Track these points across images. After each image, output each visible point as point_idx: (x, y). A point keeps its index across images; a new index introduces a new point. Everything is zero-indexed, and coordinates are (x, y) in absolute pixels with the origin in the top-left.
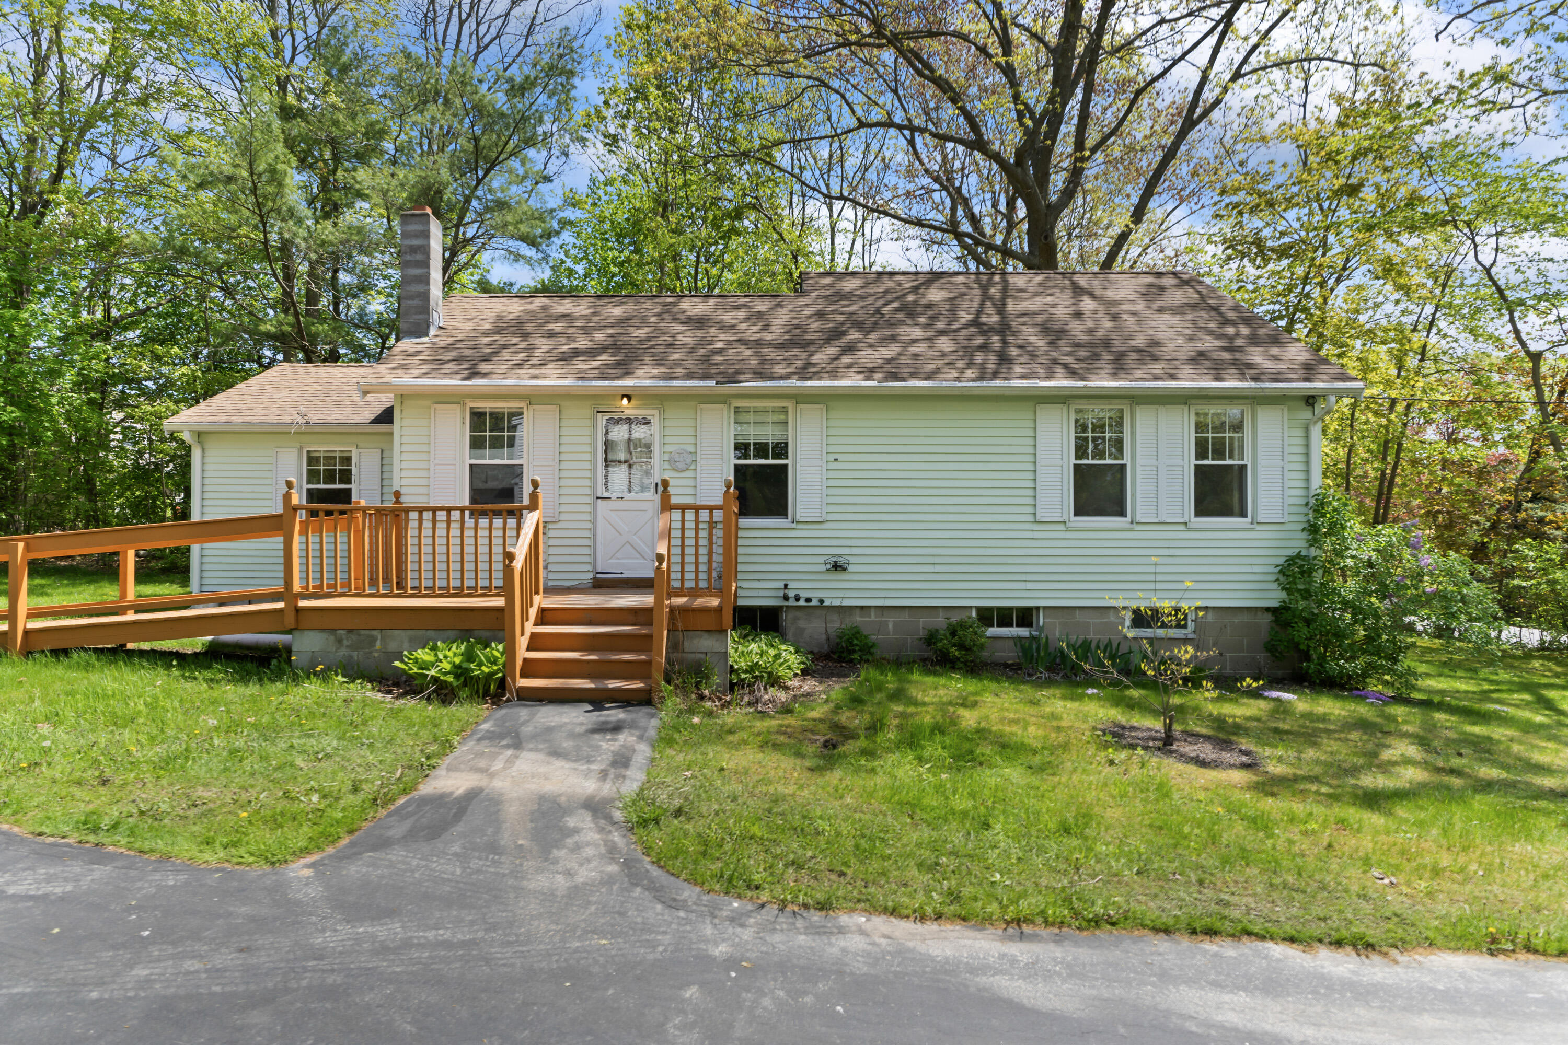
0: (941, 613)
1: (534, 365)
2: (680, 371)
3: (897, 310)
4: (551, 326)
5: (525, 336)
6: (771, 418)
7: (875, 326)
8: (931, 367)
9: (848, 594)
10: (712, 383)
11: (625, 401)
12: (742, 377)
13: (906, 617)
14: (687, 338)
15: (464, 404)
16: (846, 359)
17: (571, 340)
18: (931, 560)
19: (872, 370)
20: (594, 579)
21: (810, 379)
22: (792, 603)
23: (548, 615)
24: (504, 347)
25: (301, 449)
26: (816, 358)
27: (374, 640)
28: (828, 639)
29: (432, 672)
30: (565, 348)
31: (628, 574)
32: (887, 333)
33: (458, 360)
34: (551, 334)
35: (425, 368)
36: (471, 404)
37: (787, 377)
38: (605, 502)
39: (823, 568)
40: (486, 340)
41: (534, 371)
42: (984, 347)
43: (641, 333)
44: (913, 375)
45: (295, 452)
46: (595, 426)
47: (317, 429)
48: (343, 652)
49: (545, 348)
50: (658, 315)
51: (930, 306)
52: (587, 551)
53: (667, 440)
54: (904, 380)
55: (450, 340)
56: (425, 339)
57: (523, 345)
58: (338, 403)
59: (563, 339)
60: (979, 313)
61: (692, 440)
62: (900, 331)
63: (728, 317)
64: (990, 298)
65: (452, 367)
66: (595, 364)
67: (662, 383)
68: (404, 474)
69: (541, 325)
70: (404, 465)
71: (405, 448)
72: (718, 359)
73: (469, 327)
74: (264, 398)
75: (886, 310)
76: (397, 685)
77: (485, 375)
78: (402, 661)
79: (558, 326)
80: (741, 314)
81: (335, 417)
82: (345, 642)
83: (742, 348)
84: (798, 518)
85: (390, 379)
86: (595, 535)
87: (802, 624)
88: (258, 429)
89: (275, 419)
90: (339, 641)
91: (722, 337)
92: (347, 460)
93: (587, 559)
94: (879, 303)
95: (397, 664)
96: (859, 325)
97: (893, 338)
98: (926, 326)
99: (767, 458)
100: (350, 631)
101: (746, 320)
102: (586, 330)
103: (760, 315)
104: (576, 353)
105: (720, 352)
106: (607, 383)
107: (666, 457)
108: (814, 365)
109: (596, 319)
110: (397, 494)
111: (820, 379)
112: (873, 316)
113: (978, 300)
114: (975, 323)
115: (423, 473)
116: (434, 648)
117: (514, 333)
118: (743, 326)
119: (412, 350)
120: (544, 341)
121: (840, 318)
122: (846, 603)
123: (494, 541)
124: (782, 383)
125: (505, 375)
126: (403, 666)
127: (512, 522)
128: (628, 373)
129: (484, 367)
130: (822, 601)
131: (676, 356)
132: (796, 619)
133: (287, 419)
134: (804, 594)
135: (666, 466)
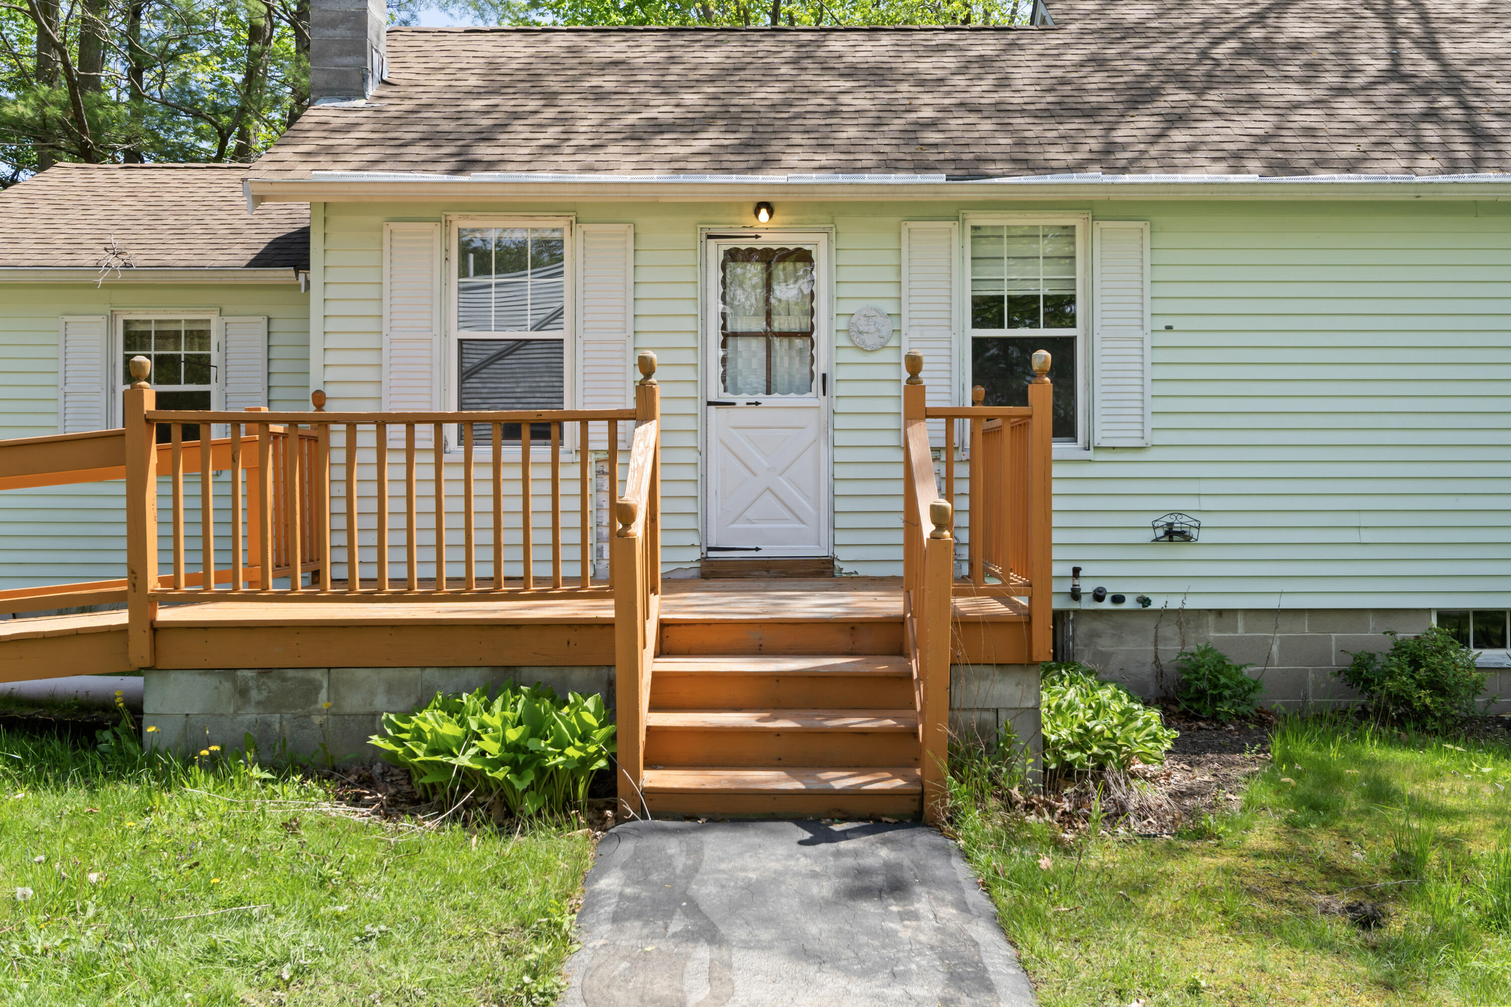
0: (1372, 622)
1: (580, 149)
2: (867, 158)
3: (1239, 54)
4: (595, 81)
5: (550, 98)
6: (1044, 247)
7: (1210, 82)
8: (1348, 150)
9: (1195, 586)
10: (939, 178)
11: (764, 214)
12: (991, 168)
13: (1304, 629)
14: (860, 101)
15: (448, 223)
16: (1180, 136)
17: (638, 105)
18: (1354, 520)
19: (1238, 156)
20: (704, 560)
21: (1124, 170)
22: (1087, 604)
23: (675, 635)
24: (516, 116)
25: (113, 316)
26: (1121, 134)
27: (313, 689)
28: (1160, 674)
29: (464, 760)
30: (632, 119)
31: (769, 551)
32: (1240, 92)
33: (432, 138)
34: (599, 95)
35: (371, 153)
36: (460, 222)
37: (1080, 167)
38: (723, 410)
39: (1149, 535)
40: (477, 104)
41: (587, 158)
42: (1432, 115)
43: (771, 93)
44: (1321, 164)
45: (100, 323)
46: (704, 264)
47: (147, 278)
48: (250, 715)
49: (595, 119)
50: (794, 62)
51: (1297, 46)
52: (690, 506)
53: (844, 291)
54: (1307, 172)
55: (408, 105)
56: (360, 103)
57: (551, 113)
58: (180, 232)
59: (624, 102)
60: (1395, 57)
61: (891, 290)
62: (1259, 88)
63: (925, 65)
64: (1404, 33)
65: (421, 151)
66: (700, 145)
67: (841, 178)
68: (331, 358)
69: (576, 79)
70: (331, 342)
71: (333, 308)
72: (933, 137)
73: (438, 82)
74: (37, 223)
75: (1220, 51)
76: (368, 782)
77: (490, 165)
78: (384, 735)
79: (608, 81)
80: (949, 61)
81: (179, 256)
82: (254, 695)
83: (972, 118)
84: (1098, 440)
85: (303, 171)
86: (704, 476)
87: (1105, 644)
88: (30, 277)
89: (64, 260)
90: (243, 692)
91: (927, 98)
92: (200, 336)
93: (690, 522)
94: (1202, 42)
95: (375, 740)
96: (1182, 80)
97: (1254, 101)
98: (1304, 82)
99: (1035, 324)
100: (265, 671)
101: (962, 70)
102: (663, 89)
103: (984, 61)
104: (658, 128)
105: (932, 124)
106: (734, 178)
107: (842, 324)
108: (1124, 147)
109: (676, 69)
110: (319, 398)
111: (1144, 170)
112: (1199, 62)
113: (1382, 38)
114: (1394, 73)
115: (369, 358)
116: (453, 709)
117: (527, 94)
118: (960, 81)
119: (337, 122)
120: (590, 106)
121: (1142, 68)
122: (1193, 603)
123: (505, 489)
124: (1075, 178)
125: (529, 164)
126: (390, 746)
127: (540, 452)
128: (766, 163)
129: (484, 151)
130: (1145, 601)
131: (852, 132)
132: (1094, 635)
133: (87, 260)
134: (1112, 588)
135: (843, 341)
